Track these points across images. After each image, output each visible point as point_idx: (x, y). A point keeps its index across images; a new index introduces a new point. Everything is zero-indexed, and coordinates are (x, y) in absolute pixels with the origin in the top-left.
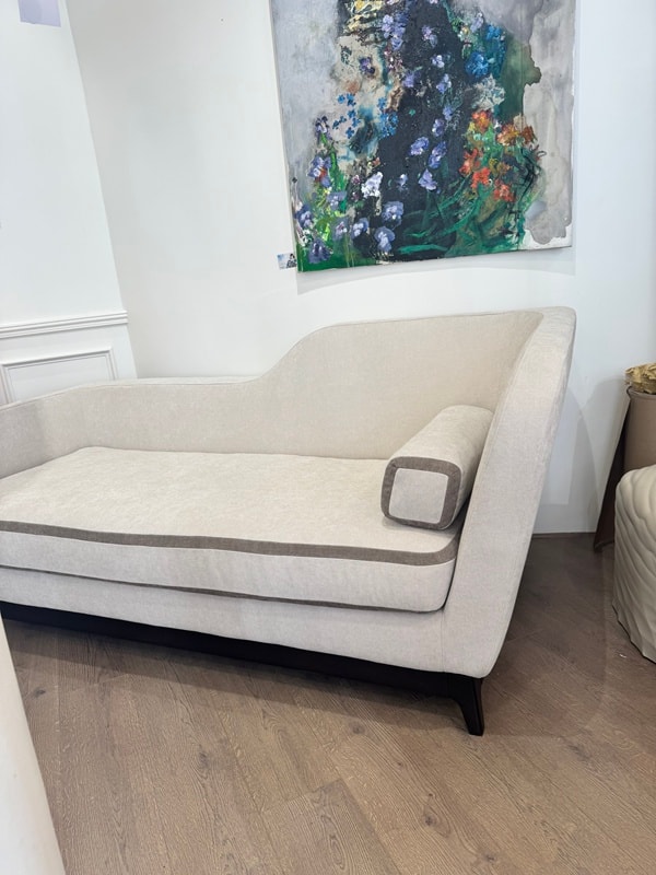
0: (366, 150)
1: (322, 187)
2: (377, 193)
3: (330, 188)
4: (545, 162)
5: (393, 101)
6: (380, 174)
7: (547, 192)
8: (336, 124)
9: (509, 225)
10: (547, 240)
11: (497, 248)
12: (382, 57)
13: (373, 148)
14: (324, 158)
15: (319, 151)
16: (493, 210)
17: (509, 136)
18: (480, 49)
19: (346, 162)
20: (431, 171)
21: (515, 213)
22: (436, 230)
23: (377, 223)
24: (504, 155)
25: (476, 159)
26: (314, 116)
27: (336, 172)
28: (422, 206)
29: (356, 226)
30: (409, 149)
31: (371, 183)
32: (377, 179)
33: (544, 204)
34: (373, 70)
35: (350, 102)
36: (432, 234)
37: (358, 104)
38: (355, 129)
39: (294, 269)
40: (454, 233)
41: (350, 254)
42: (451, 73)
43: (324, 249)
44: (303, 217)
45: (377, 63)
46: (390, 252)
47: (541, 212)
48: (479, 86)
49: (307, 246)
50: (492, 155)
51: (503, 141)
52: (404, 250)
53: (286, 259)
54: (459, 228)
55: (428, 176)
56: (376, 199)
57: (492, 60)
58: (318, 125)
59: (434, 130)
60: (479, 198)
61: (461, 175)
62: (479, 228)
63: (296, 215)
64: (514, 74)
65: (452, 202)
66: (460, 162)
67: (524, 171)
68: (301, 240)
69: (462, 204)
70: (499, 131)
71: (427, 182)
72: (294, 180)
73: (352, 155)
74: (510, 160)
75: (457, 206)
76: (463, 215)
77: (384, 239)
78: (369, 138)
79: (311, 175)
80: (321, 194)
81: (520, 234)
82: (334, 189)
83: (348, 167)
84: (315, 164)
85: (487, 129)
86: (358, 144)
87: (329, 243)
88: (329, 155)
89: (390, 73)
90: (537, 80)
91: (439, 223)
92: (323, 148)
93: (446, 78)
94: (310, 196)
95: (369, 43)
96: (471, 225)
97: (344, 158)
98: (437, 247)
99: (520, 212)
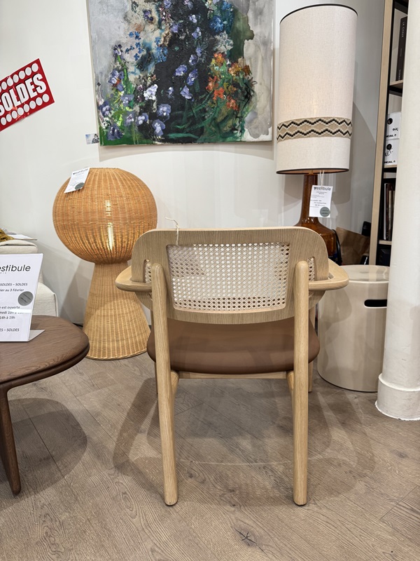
0: (147, 69)
1: (117, 90)
2: (154, 98)
3: (123, 92)
4: (257, 88)
5: (165, 40)
6: (156, 85)
7: (257, 106)
8: (127, 51)
9: (234, 125)
10: (258, 136)
11: (228, 139)
12: (158, 11)
13: (151, 68)
14: (119, 71)
15: (116, 66)
16: (226, 114)
17: (236, 70)
18: (219, 15)
19: (134, 76)
20: (188, 87)
21: (239, 117)
22: (191, 125)
23: (154, 117)
24: (233, 81)
25: (216, 82)
26: (113, 43)
27: (127, 82)
28: (183, 108)
29: (140, 118)
30: (175, 72)
31: (150, 91)
32: (154, 88)
33: (256, 114)
34: (152, 19)
36: (189, 127)
37: (142, 39)
38: (140, 55)
39: (97, 144)
40: (202, 128)
41: (136, 135)
42: (201, 28)
43: (118, 131)
44: (104, 109)
45: (155, 15)
46: (162, 136)
47: (254, 118)
48: (218, 37)
49: (106, 128)
50: (226, 80)
51: (232, 73)
52: (172, 136)
53: (92, 137)
54: (205, 124)
55: (186, 90)
56: (153, 101)
57: (225, 22)
58: (115, 49)
59: (190, 61)
60: (218, 107)
61: (207, 91)
62: (218, 125)
63: (99, 108)
64: (238, 32)
65: (201, 108)
66: (206, 83)
67: (244, 92)
68: (102, 124)
69: (207, 109)
70: (230, 66)
71: (186, 93)
72: (99, 84)
73: (138, 71)
74: (236, 85)
75: (204, 111)
76: (208, 116)
77: (158, 127)
78: (149, 62)
79: (110, 82)
80: (117, 95)
81: (242, 131)
82: (126, 93)
83: (135, 79)
84: (113, 75)
85: (222, 64)
86: (142, 64)
87: (122, 127)
88: (123, 70)
89: (163, 22)
90: (252, 39)
91: (193, 121)
92: (118, 65)
93: (198, 30)
94: (109, 96)
95: (149, 1)
96: (213, 123)
97: (133, 73)
98: (192, 136)
99: (242, 117)
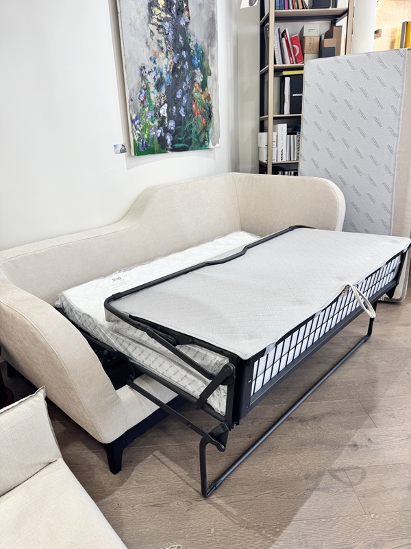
0: (161, 90)
1: (144, 106)
2: (166, 115)
4: (214, 110)
5: (170, 68)
7: (214, 124)
8: (149, 72)
9: (205, 137)
10: (215, 144)
11: (203, 147)
12: (166, 43)
13: (163, 90)
14: (144, 90)
15: (142, 85)
16: (201, 129)
17: (204, 97)
18: (196, 54)
19: (154, 95)
20: (184, 107)
22: (186, 137)
23: (166, 130)
24: (203, 105)
25: (196, 105)
26: (140, 65)
27: (150, 99)
28: (181, 124)
29: (158, 131)
30: (176, 94)
31: (163, 109)
32: (165, 107)
33: (213, 128)
34: (162, 48)
35: (154, 62)
36: (185, 139)
37: (157, 64)
38: (157, 78)
40: (191, 139)
41: (157, 146)
42: (188, 61)
43: (145, 143)
44: (136, 123)
45: (163, 45)
46: (171, 146)
47: (213, 132)
48: (196, 71)
49: (138, 140)
50: (200, 104)
52: (177, 146)
54: (192, 136)
55: (182, 109)
56: (165, 117)
57: (199, 61)
58: (141, 70)
59: (183, 87)
60: (198, 123)
61: (192, 111)
62: (198, 137)
63: (133, 121)
64: (205, 69)
65: (190, 124)
66: (191, 104)
67: (208, 114)
68: (135, 136)
69: (193, 125)
70: (202, 93)
71: (182, 112)
72: (132, 100)
73: (156, 91)
74: (205, 107)
75: (191, 126)
76: (194, 130)
77: (169, 139)
78: (162, 84)
79: (139, 98)
80: (144, 110)
81: (208, 142)
82: (149, 109)
83: (155, 98)
84: (141, 93)
85: (198, 92)
86: (158, 86)
87: (148, 139)
88: (147, 89)
89: (169, 53)
90: (210, 75)
91: (186, 133)
92: (144, 84)
93: (187, 63)
94: (139, 111)
95: (160, 33)
96: (196, 136)
97: (153, 92)
98: (186, 145)
99: (208, 131)
